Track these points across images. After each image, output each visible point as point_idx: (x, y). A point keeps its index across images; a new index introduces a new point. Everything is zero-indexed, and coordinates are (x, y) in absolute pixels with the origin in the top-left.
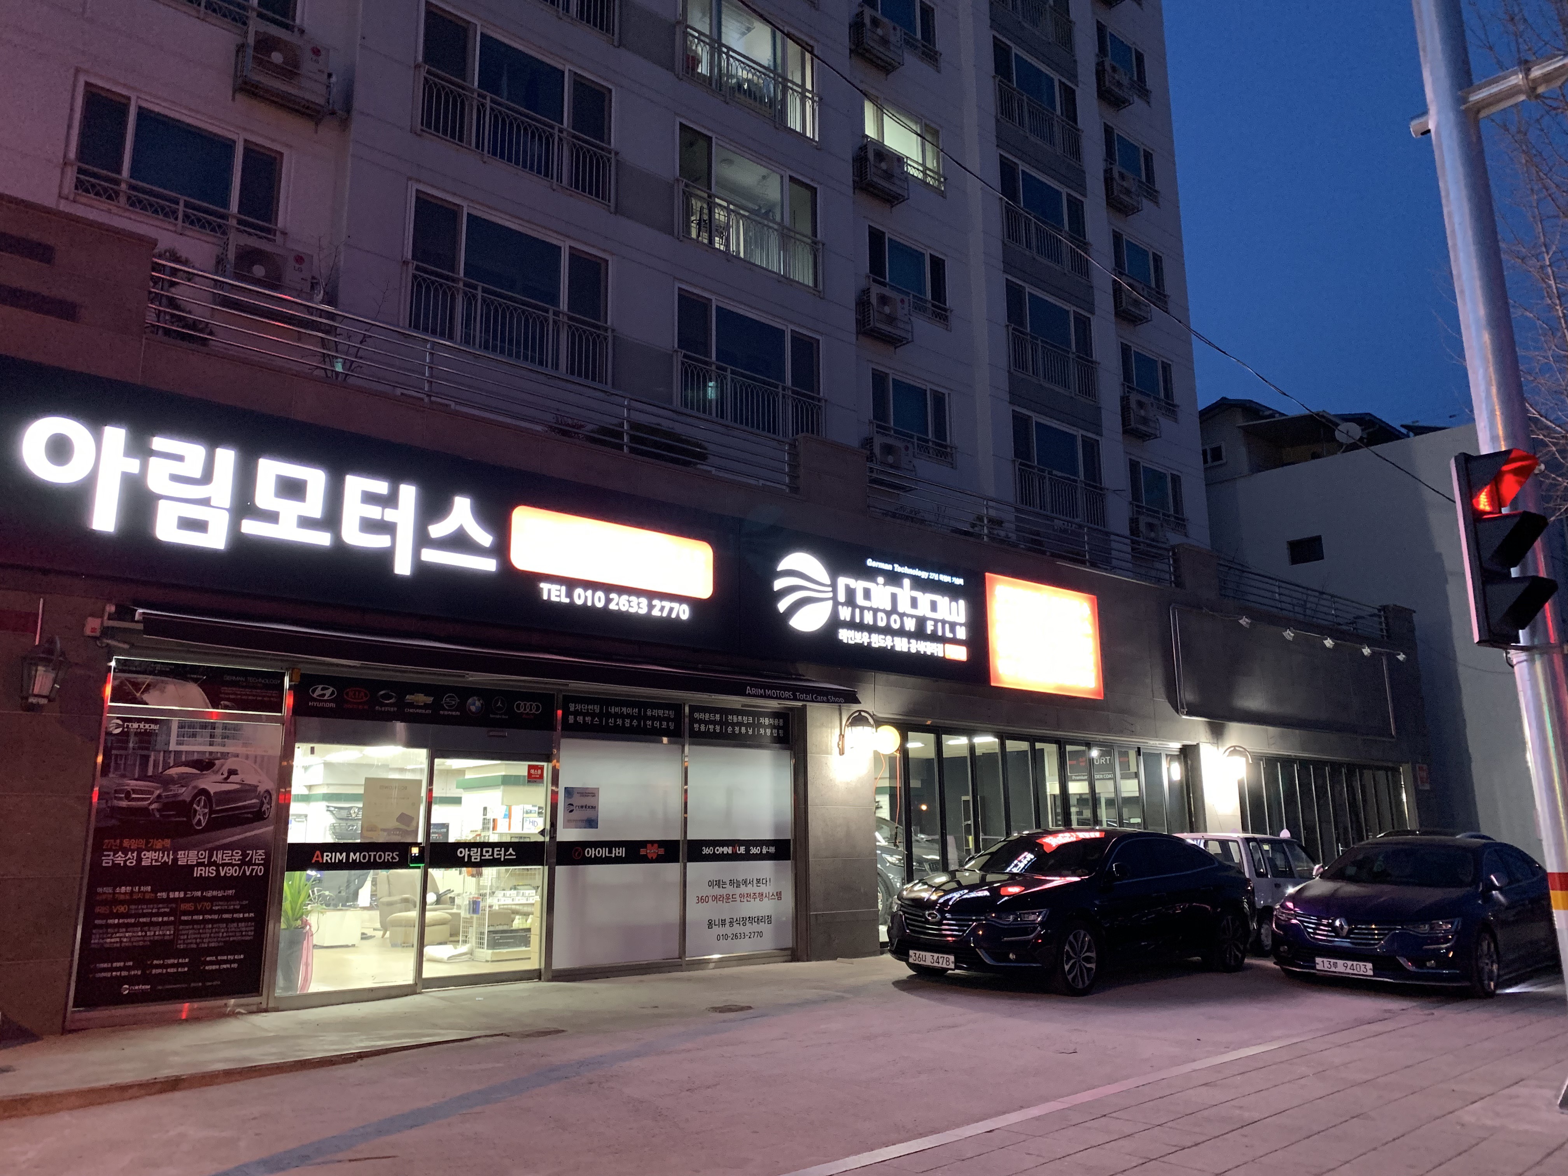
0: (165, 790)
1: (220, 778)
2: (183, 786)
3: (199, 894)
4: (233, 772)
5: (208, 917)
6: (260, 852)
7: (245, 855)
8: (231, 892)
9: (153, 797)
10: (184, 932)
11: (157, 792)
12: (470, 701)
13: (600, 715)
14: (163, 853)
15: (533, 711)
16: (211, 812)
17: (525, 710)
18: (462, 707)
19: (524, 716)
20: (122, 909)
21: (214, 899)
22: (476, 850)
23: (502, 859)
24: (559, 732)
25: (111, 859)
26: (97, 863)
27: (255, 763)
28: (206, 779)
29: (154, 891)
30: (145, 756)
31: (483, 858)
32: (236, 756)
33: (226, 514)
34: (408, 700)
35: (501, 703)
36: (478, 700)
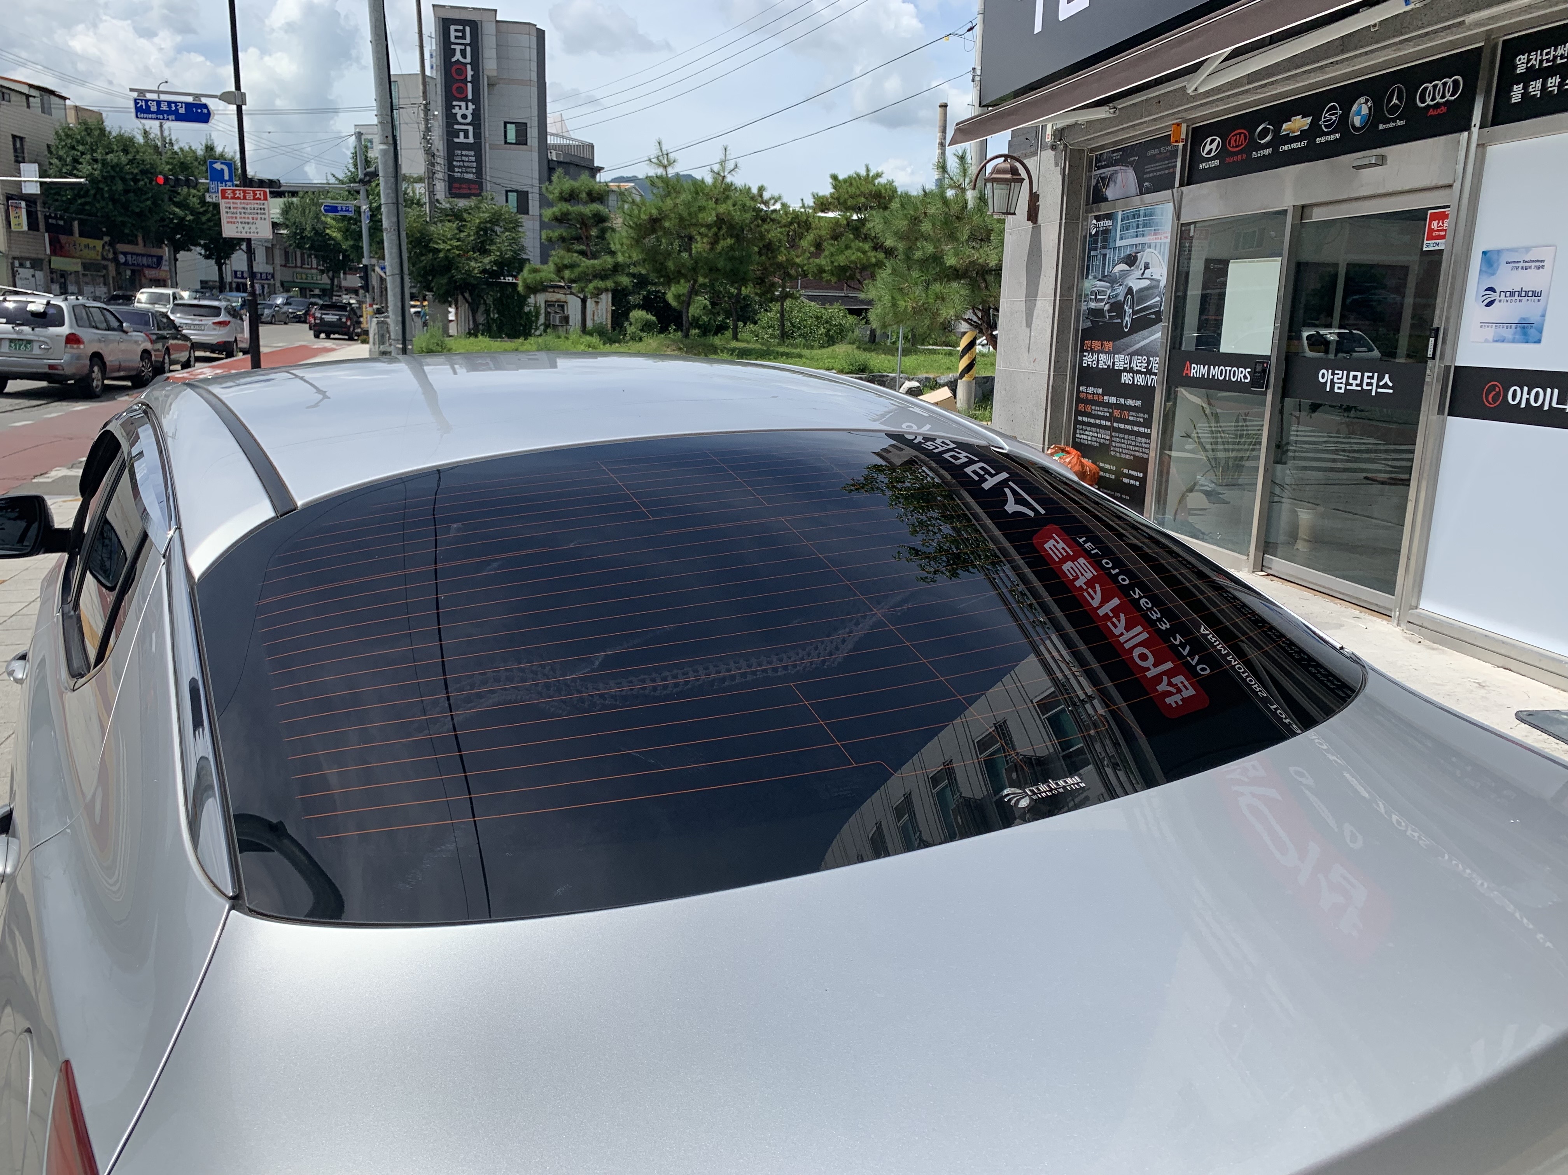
0: (1113, 290)
1: (1138, 273)
2: (1120, 285)
3: (1122, 401)
4: (1147, 267)
5: (1127, 427)
6: (1157, 359)
7: (1149, 362)
8: (1139, 403)
9: (1106, 297)
10: (1114, 439)
11: (1109, 292)
12: (1355, 108)
14: (1108, 357)
15: (1448, 97)
16: (1134, 313)
17: (1433, 99)
18: (1343, 124)
19: (1432, 112)
20: (1089, 408)
21: (1130, 408)
22: (1340, 372)
23: (1373, 394)
24: (1475, 130)
25: (1089, 360)
26: (1081, 361)
27: (1160, 253)
28: (1133, 276)
29: (1103, 395)
30: (1105, 255)
31: (1348, 387)
32: (1150, 247)
34: (1285, 130)
35: (1398, 98)
36: (1366, 102)
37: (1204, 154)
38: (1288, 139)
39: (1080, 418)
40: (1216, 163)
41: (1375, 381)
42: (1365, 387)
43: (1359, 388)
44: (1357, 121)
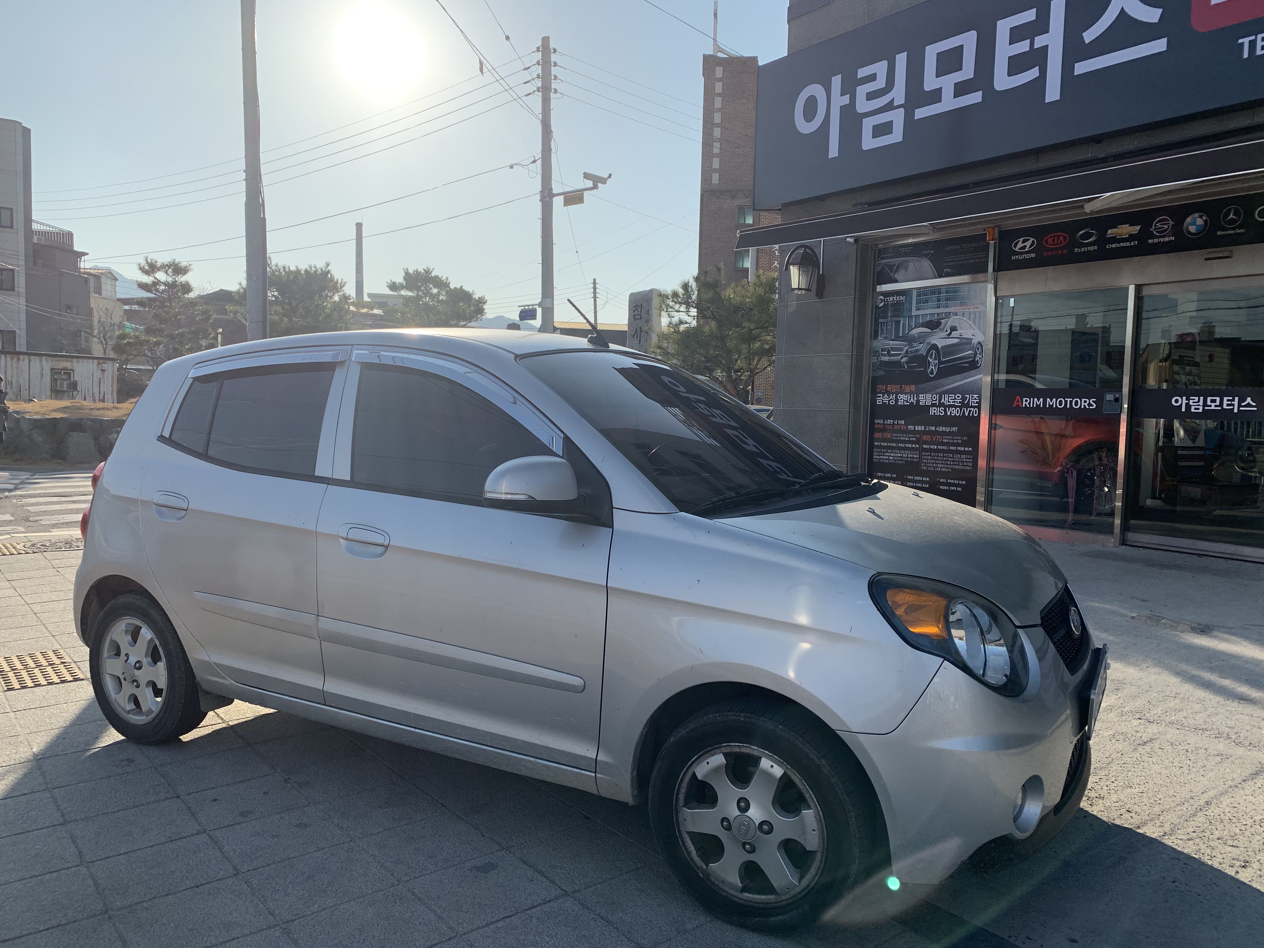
0: (911, 346)
1: (945, 334)
2: (921, 343)
3: (933, 428)
4: (953, 329)
5: (940, 447)
6: (975, 396)
7: (964, 398)
8: (954, 429)
9: (903, 352)
10: (925, 457)
11: (906, 349)
12: (1189, 220)
14: (910, 396)
16: (940, 363)
18: (1177, 230)
20: (888, 435)
21: (944, 433)
22: (1197, 398)
23: (1236, 411)
25: (881, 399)
26: (874, 402)
27: (969, 319)
28: (935, 336)
29: (906, 424)
30: (898, 323)
31: (1206, 408)
32: (956, 314)
33: (902, 110)
34: (1110, 234)
35: (1234, 214)
36: (1201, 217)
37: (1017, 249)
38: (1114, 240)
39: (876, 443)
40: (1033, 255)
41: (1236, 402)
42: (1225, 407)
43: (1220, 408)
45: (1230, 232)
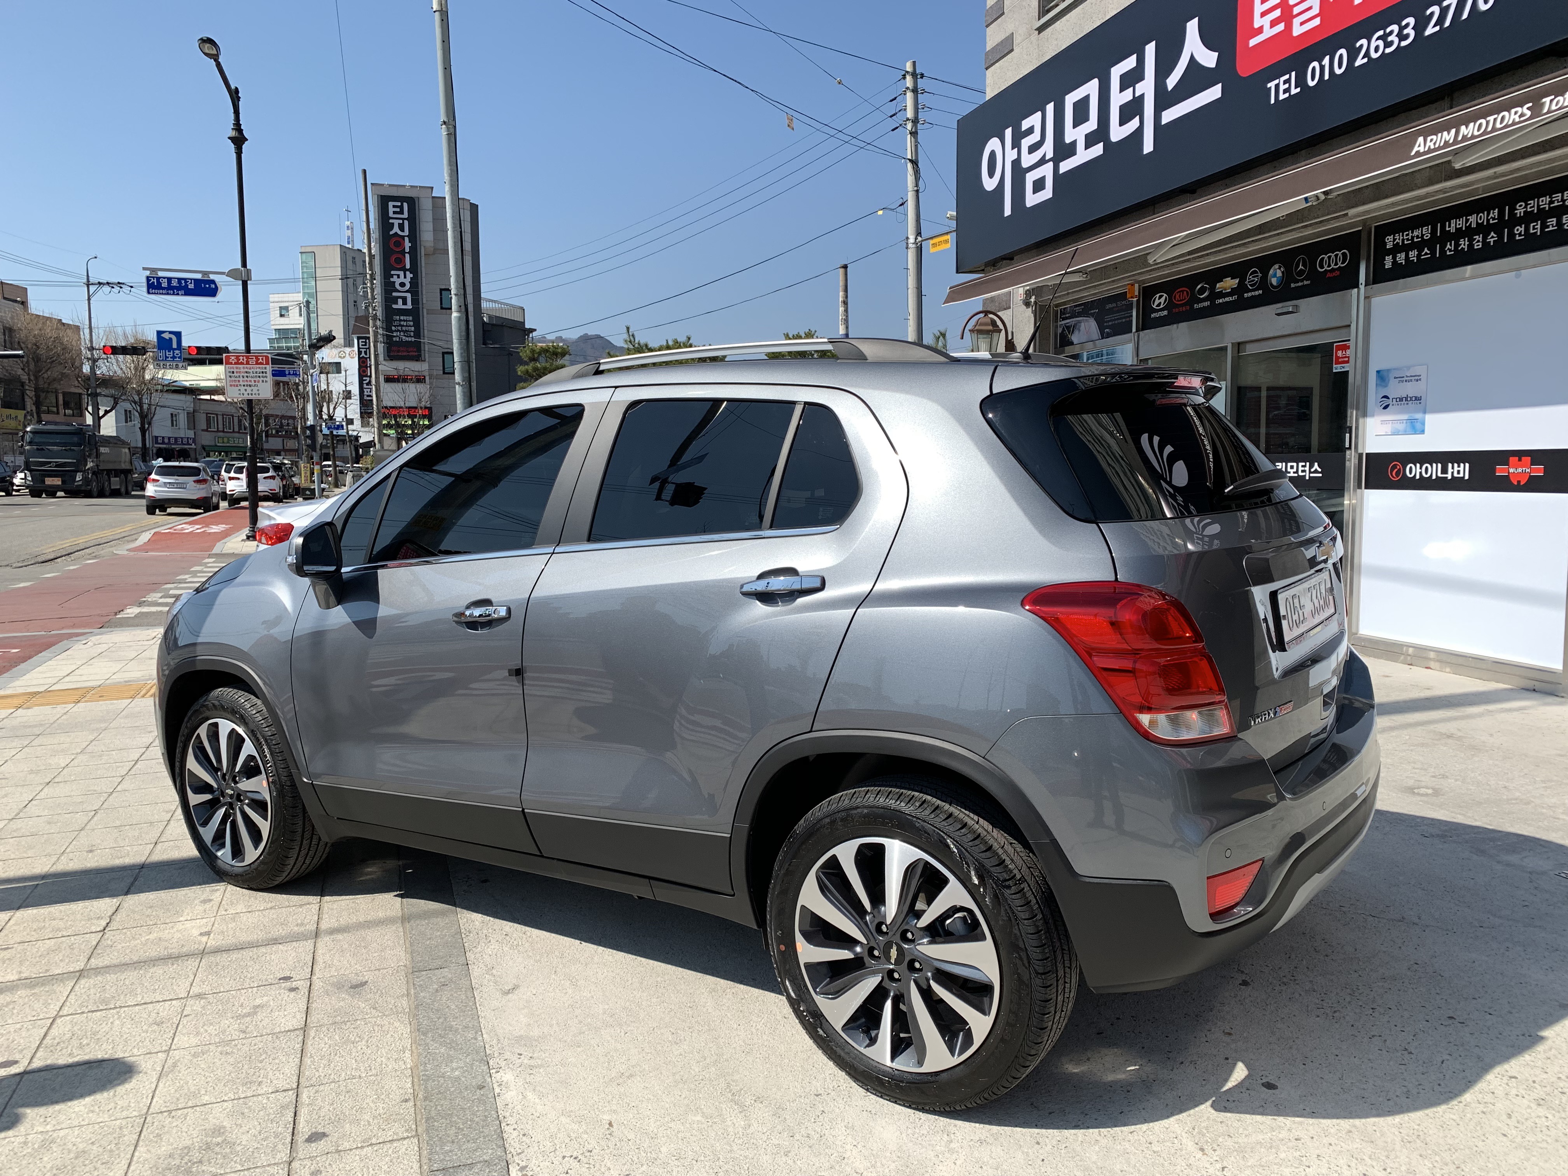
12: (1271, 272)
13: (1430, 244)
15: (1340, 264)
17: (1329, 266)
18: (1264, 283)
19: (1329, 275)
24: (1362, 287)
33: (1051, 163)
34: (1219, 288)
35: (1303, 265)
36: (1280, 268)
37: (1154, 307)
38: (1222, 295)
40: (1165, 313)
41: (1307, 469)
42: (1300, 474)
44: (1274, 281)
45: (1300, 284)
